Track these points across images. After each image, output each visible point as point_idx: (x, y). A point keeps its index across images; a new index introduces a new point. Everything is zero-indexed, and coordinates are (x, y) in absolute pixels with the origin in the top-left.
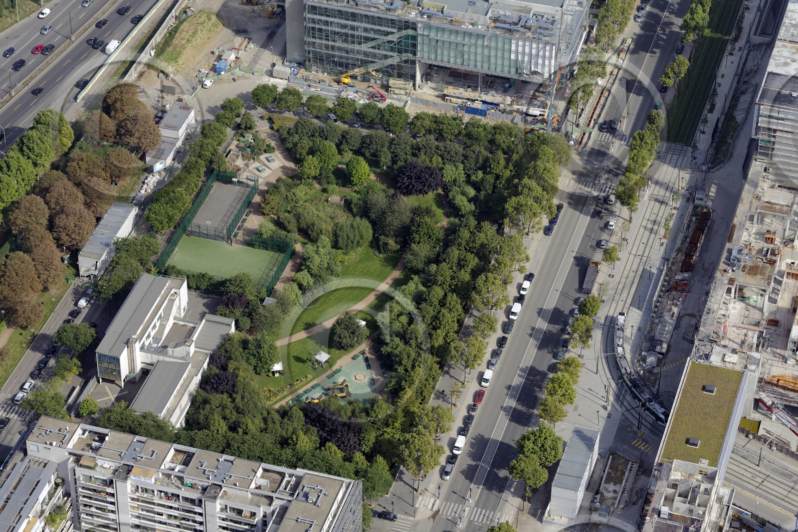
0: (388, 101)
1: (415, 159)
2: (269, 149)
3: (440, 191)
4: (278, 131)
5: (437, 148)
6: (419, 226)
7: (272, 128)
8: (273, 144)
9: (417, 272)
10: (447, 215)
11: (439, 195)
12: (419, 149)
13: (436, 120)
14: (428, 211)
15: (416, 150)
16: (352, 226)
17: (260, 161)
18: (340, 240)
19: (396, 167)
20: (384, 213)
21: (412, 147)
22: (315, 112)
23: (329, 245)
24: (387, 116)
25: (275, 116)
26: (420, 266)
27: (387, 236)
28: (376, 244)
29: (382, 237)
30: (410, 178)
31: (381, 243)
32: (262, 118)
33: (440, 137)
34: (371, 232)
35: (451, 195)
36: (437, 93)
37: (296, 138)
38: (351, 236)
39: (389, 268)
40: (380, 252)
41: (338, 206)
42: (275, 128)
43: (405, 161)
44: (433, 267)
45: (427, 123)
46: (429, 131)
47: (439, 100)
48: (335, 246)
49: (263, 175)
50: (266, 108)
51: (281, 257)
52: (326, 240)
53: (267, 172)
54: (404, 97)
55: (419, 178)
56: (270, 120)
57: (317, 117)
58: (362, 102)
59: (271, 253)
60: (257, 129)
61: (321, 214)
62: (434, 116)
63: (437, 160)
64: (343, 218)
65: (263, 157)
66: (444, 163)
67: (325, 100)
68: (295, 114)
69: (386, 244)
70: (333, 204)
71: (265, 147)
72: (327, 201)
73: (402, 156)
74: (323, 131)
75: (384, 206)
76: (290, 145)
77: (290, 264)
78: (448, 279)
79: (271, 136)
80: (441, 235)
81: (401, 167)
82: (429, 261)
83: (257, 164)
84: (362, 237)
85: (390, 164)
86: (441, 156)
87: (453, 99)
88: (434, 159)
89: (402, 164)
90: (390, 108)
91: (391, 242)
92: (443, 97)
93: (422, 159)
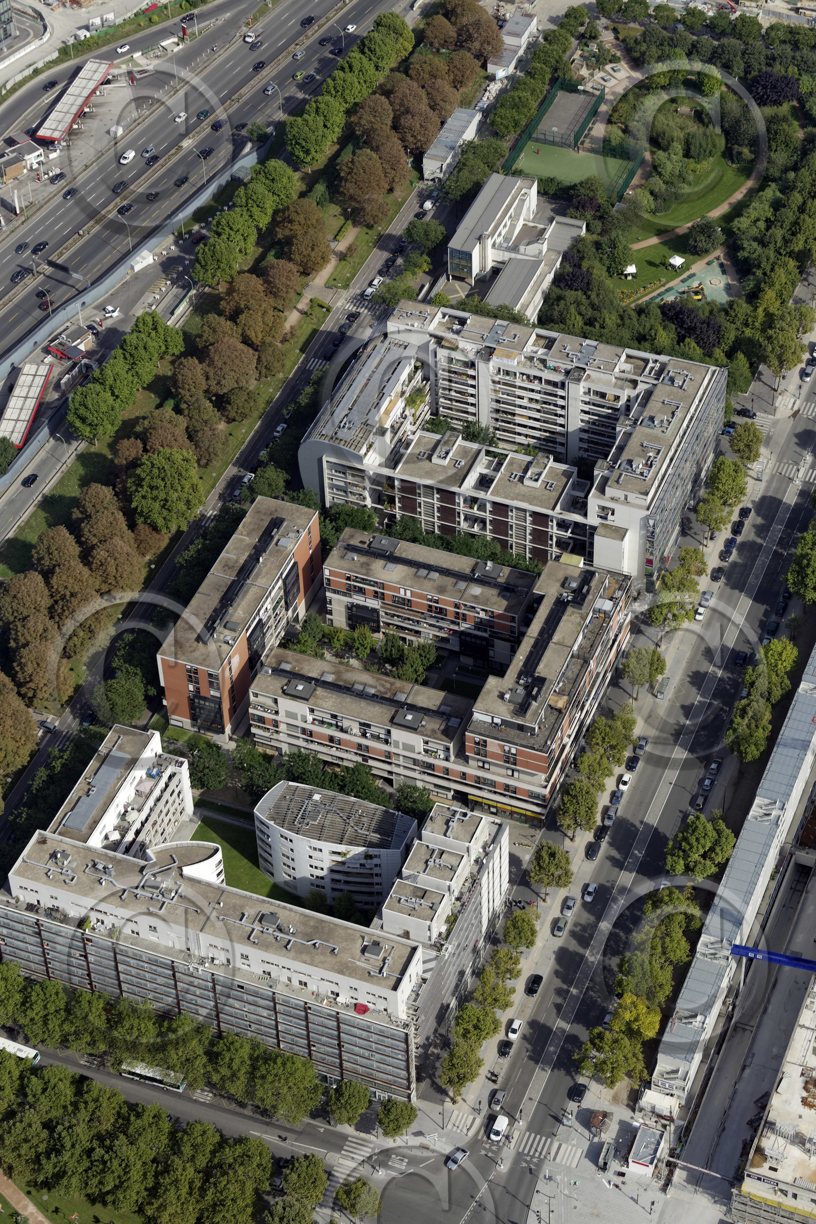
0: (738, 13)
1: (769, 69)
2: (614, 60)
3: (795, 103)
4: (624, 41)
5: (793, 58)
6: (776, 133)
7: (617, 38)
8: (619, 54)
9: (774, 180)
10: (803, 127)
11: (793, 107)
12: (774, 59)
13: (792, 31)
14: (785, 119)
15: (771, 60)
16: (705, 134)
17: (605, 71)
18: (692, 148)
19: (749, 76)
20: (738, 122)
21: (767, 57)
22: (663, 22)
23: (681, 153)
24: (739, 26)
25: (620, 27)
26: (777, 175)
27: (741, 145)
28: (728, 154)
29: (736, 146)
30: (765, 87)
31: (734, 152)
32: (606, 28)
33: (796, 46)
34: (723, 141)
35: (807, 107)
36: (790, 7)
37: (644, 47)
38: (704, 145)
39: (743, 178)
40: (733, 162)
41: (688, 117)
42: (621, 38)
43: (760, 71)
44: (791, 175)
45: (781, 34)
46: (784, 42)
47: (792, 13)
48: (687, 154)
49: (608, 84)
50: (609, 18)
51: (631, 165)
52: (678, 147)
53: (613, 82)
54: (756, 10)
55: (775, 87)
56: (615, 30)
57: (664, 28)
58: (711, 14)
59: (620, 161)
60: (601, 39)
61: (671, 123)
62: (789, 27)
63: (793, 70)
64: (694, 128)
65: (608, 67)
66: (800, 74)
67: (673, 10)
68: (641, 25)
69: (740, 153)
70: (682, 115)
71: (610, 57)
72: (676, 111)
73: (757, 66)
74: (672, 40)
75: (738, 115)
76: (637, 55)
77: (639, 172)
78: (808, 186)
79: (616, 46)
80: (798, 145)
81: (755, 77)
82: (786, 170)
83: (602, 74)
84: (714, 146)
85: (742, 74)
86: (798, 66)
87: (808, 12)
88: (790, 69)
89: (756, 73)
90: (742, 18)
91: (745, 151)
92: (797, 10)
93: (778, 69)
